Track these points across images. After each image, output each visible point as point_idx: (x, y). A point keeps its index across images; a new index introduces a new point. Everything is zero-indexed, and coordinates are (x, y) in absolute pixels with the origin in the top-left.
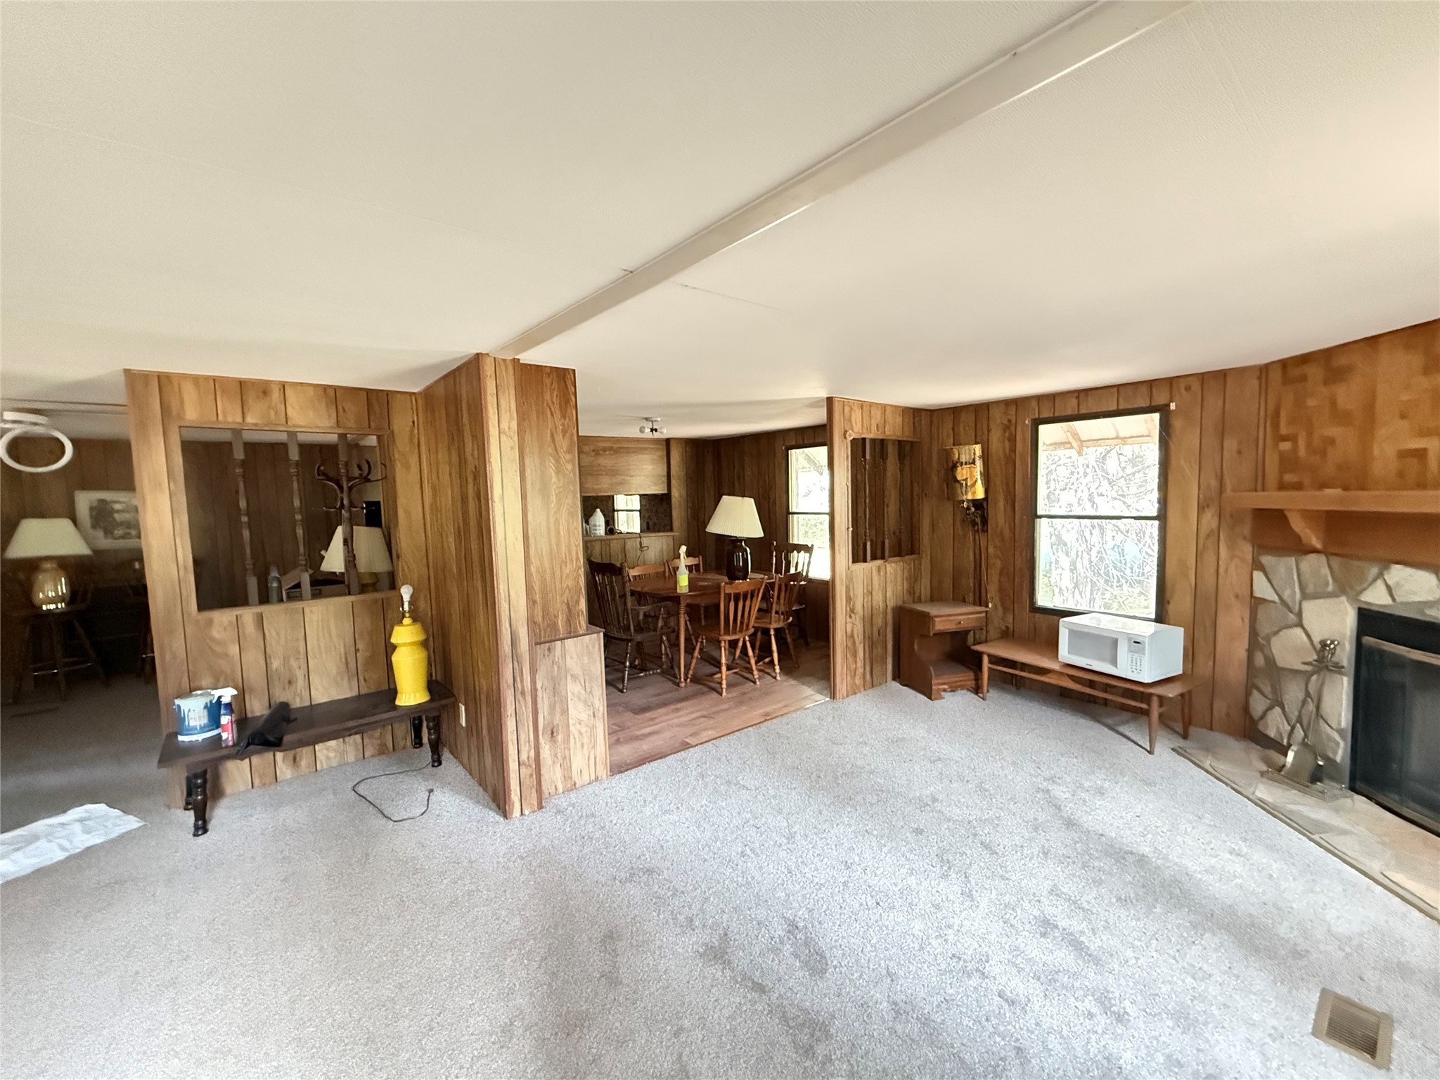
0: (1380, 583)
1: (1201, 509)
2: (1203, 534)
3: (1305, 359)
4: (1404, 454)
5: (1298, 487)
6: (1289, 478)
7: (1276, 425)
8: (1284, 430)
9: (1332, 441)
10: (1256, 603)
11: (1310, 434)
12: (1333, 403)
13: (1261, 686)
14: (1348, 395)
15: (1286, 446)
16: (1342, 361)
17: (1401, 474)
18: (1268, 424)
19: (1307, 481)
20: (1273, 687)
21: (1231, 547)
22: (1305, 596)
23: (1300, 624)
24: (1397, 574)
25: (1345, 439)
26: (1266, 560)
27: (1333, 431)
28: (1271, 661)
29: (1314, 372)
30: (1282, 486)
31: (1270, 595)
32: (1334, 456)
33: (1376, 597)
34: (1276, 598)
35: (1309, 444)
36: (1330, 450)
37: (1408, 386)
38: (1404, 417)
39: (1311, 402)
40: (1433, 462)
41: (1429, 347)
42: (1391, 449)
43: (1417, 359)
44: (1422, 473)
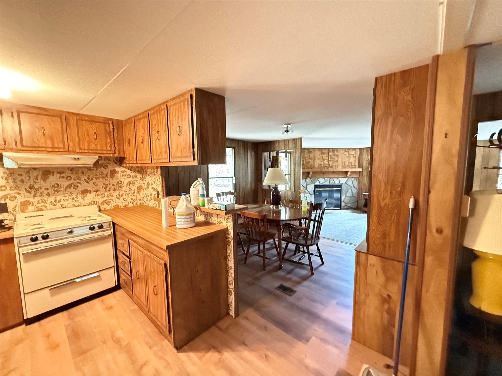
0: (318, 181)
3: (305, 149)
4: (319, 164)
9: (310, 162)
11: (306, 160)
14: (312, 155)
16: (310, 150)
17: (319, 167)
19: (305, 167)
22: (307, 184)
23: (306, 189)
24: (320, 180)
25: (311, 162)
27: (309, 160)
29: (306, 151)
32: (310, 164)
33: (317, 183)
36: (309, 163)
37: (319, 156)
38: (319, 159)
39: (306, 156)
40: (322, 166)
41: (321, 151)
42: (317, 164)
43: (320, 153)
44: (321, 167)
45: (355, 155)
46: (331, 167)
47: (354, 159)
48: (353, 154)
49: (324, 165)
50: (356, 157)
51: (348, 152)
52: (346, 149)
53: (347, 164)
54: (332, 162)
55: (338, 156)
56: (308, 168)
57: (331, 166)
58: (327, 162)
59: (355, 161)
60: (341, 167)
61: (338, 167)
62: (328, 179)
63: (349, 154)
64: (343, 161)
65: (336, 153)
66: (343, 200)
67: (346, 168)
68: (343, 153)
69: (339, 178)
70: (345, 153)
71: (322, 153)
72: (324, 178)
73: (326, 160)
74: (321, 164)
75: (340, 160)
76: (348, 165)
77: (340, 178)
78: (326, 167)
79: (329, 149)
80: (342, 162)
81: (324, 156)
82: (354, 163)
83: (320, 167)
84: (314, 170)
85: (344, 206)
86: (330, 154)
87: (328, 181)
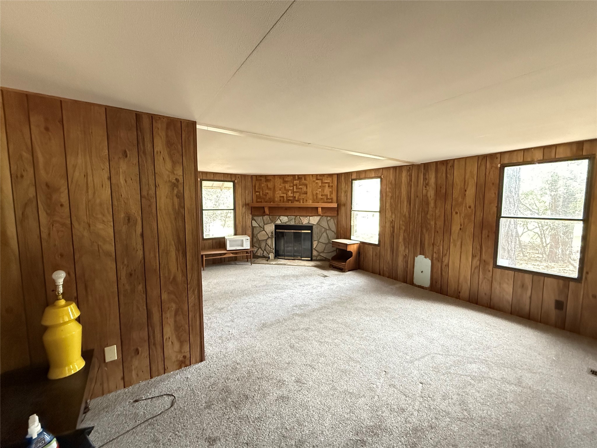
0: (279, 219)
1: (243, 207)
2: (243, 213)
3: (261, 176)
4: (280, 197)
5: (261, 202)
6: (258, 200)
7: (255, 189)
8: (257, 190)
10: (253, 228)
11: (263, 192)
12: (267, 186)
13: (256, 245)
14: (270, 185)
15: (258, 193)
16: (269, 178)
18: (253, 188)
19: (263, 201)
20: (259, 245)
21: (248, 216)
22: (265, 224)
23: (264, 230)
24: (282, 218)
25: (270, 193)
26: (255, 218)
27: (267, 191)
28: (258, 240)
29: (263, 179)
30: (257, 202)
31: (257, 225)
33: (278, 222)
34: (258, 226)
35: (263, 194)
36: (267, 195)
37: (280, 185)
38: (280, 190)
39: (262, 185)
40: (285, 198)
41: (283, 179)
42: (278, 196)
43: (282, 181)
44: (284, 200)
45: (331, 185)
46: (297, 201)
47: (331, 190)
48: (329, 183)
49: (287, 197)
50: (332, 186)
51: (322, 180)
53: (320, 196)
54: (298, 194)
55: (306, 185)
56: (266, 202)
57: (297, 199)
58: (291, 193)
59: (331, 193)
60: (311, 201)
61: (306, 200)
62: (294, 217)
63: (322, 183)
64: (315, 192)
65: (303, 181)
66: (314, 247)
67: (318, 203)
68: (314, 181)
69: (308, 217)
70: (317, 181)
71: (285, 182)
72: (287, 216)
73: (290, 191)
74: (283, 197)
75: (309, 191)
76: (322, 199)
77: (310, 216)
78: (289, 200)
79: (294, 176)
80: (313, 195)
81: (287, 186)
82: (330, 195)
83: (282, 200)
84: (272, 204)
85: (317, 257)
86: (295, 182)
87: (294, 220)
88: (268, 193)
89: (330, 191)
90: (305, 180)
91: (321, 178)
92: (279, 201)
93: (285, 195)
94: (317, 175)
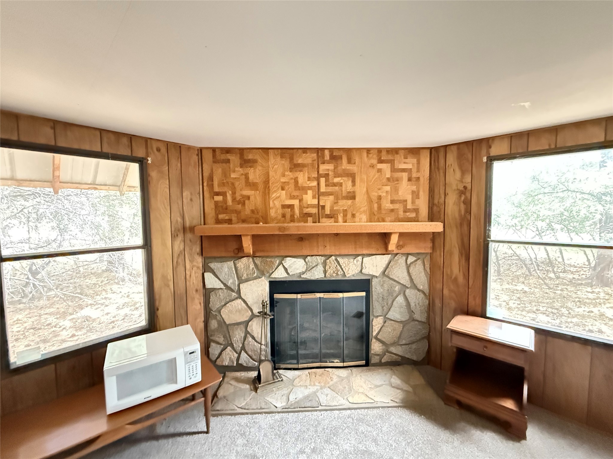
0: (281, 267)
1: (174, 236)
3: (228, 151)
5: (229, 221)
6: (221, 216)
10: (207, 293)
11: (234, 193)
12: (247, 178)
13: (217, 339)
14: (254, 174)
15: (219, 198)
16: (250, 157)
17: (284, 216)
18: (205, 184)
20: (225, 337)
21: (191, 261)
22: (241, 281)
23: (240, 297)
24: (289, 262)
25: (255, 197)
26: (212, 265)
27: (246, 192)
29: (234, 159)
30: (218, 221)
31: (217, 284)
32: (249, 206)
33: (279, 274)
34: (222, 286)
35: (234, 199)
36: (247, 202)
37: (284, 175)
38: (283, 189)
39: (233, 175)
40: (297, 211)
41: (291, 159)
42: (278, 204)
43: (286, 163)
44: (292, 216)
45: (414, 175)
46: (329, 217)
47: (414, 188)
48: (409, 171)
49: (301, 208)
50: (418, 179)
51: (391, 162)
52: (384, 153)
53: (387, 205)
54: (332, 198)
55: (352, 176)
56: (244, 221)
57: (328, 211)
58: (314, 197)
59: (416, 195)
60: (364, 217)
61: (353, 216)
62: (320, 259)
63: (394, 170)
64: (374, 195)
65: (344, 165)
66: (374, 334)
67: (384, 221)
68: (372, 166)
69: (360, 258)
70: (380, 166)
71: (295, 167)
72: (305, 257)
73: (310, 192)
74: (291, 207)
75: (360, 190)
76: (392, 210)
77: (363, 256)
78: (309, 215)
79: (319, 151)
80: (370, 201)
81: (302, 178)
82: (413, 202)
84: (261, 228)
86: (323, 168)
87: (320, 268)
88: (248, 198)
89: (413, 192)
90: (349, 161)
91: (390, 157)
92: (280, 217)
93: (296, 202)
94: (379, 151)
